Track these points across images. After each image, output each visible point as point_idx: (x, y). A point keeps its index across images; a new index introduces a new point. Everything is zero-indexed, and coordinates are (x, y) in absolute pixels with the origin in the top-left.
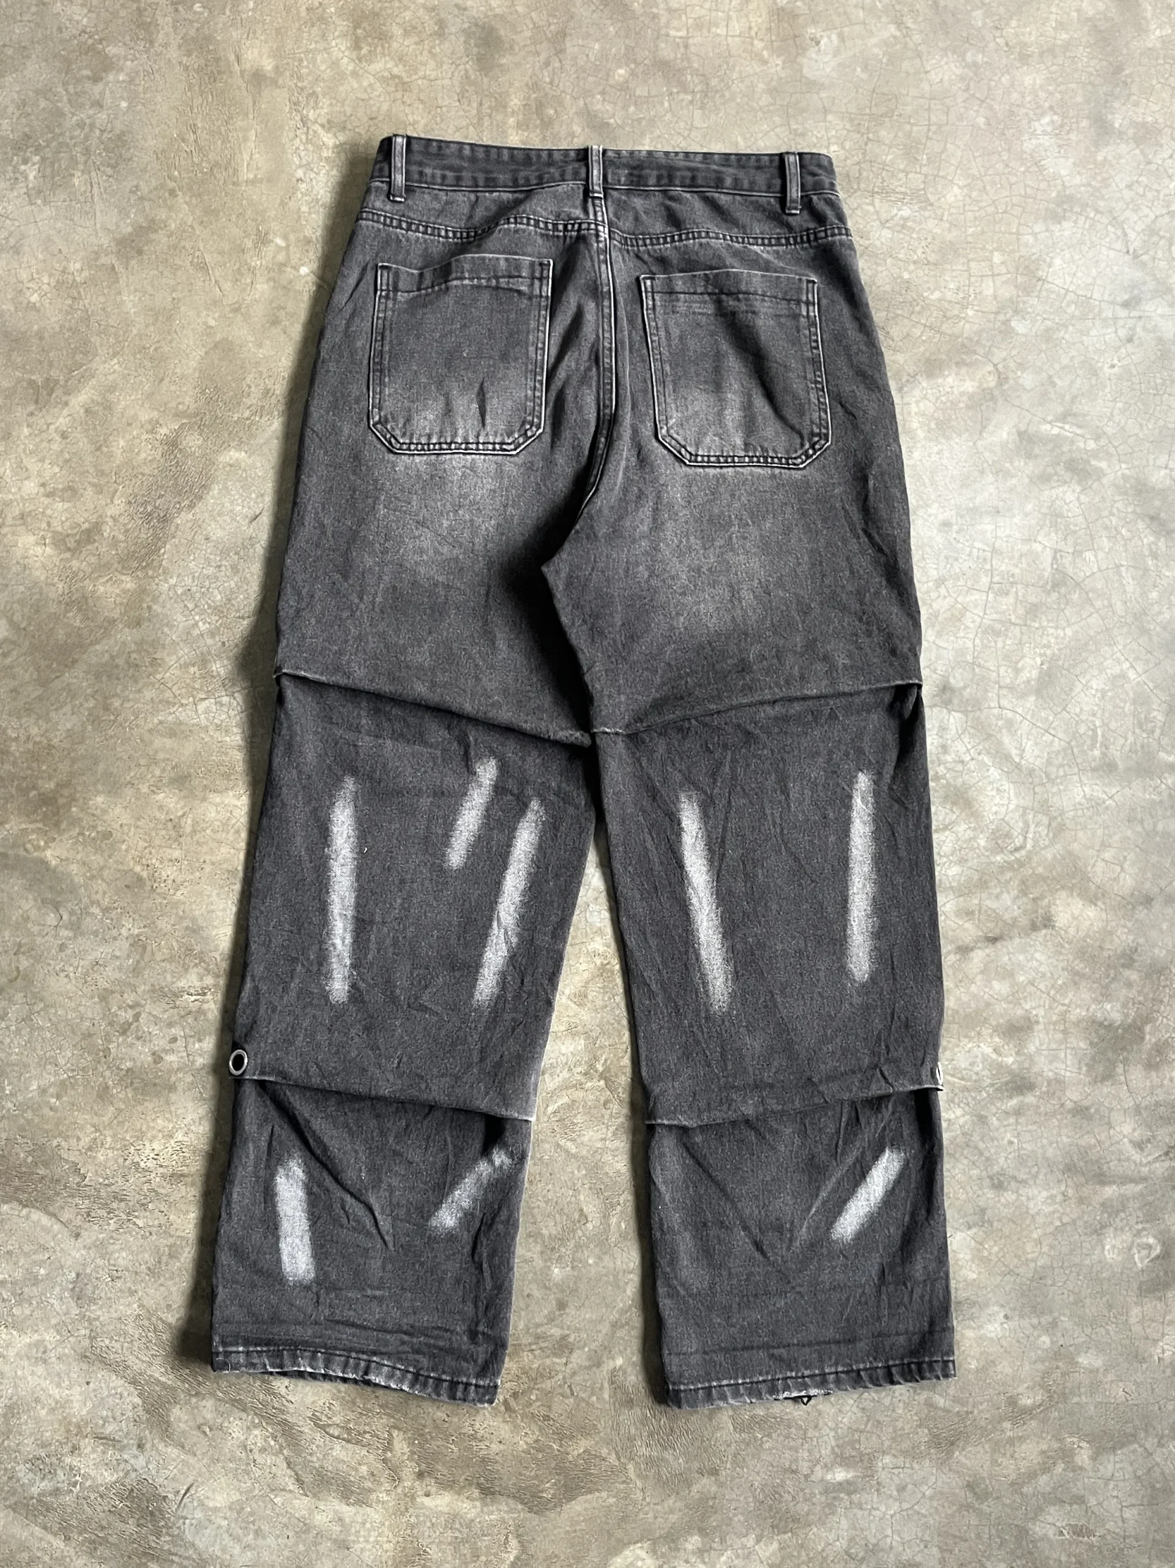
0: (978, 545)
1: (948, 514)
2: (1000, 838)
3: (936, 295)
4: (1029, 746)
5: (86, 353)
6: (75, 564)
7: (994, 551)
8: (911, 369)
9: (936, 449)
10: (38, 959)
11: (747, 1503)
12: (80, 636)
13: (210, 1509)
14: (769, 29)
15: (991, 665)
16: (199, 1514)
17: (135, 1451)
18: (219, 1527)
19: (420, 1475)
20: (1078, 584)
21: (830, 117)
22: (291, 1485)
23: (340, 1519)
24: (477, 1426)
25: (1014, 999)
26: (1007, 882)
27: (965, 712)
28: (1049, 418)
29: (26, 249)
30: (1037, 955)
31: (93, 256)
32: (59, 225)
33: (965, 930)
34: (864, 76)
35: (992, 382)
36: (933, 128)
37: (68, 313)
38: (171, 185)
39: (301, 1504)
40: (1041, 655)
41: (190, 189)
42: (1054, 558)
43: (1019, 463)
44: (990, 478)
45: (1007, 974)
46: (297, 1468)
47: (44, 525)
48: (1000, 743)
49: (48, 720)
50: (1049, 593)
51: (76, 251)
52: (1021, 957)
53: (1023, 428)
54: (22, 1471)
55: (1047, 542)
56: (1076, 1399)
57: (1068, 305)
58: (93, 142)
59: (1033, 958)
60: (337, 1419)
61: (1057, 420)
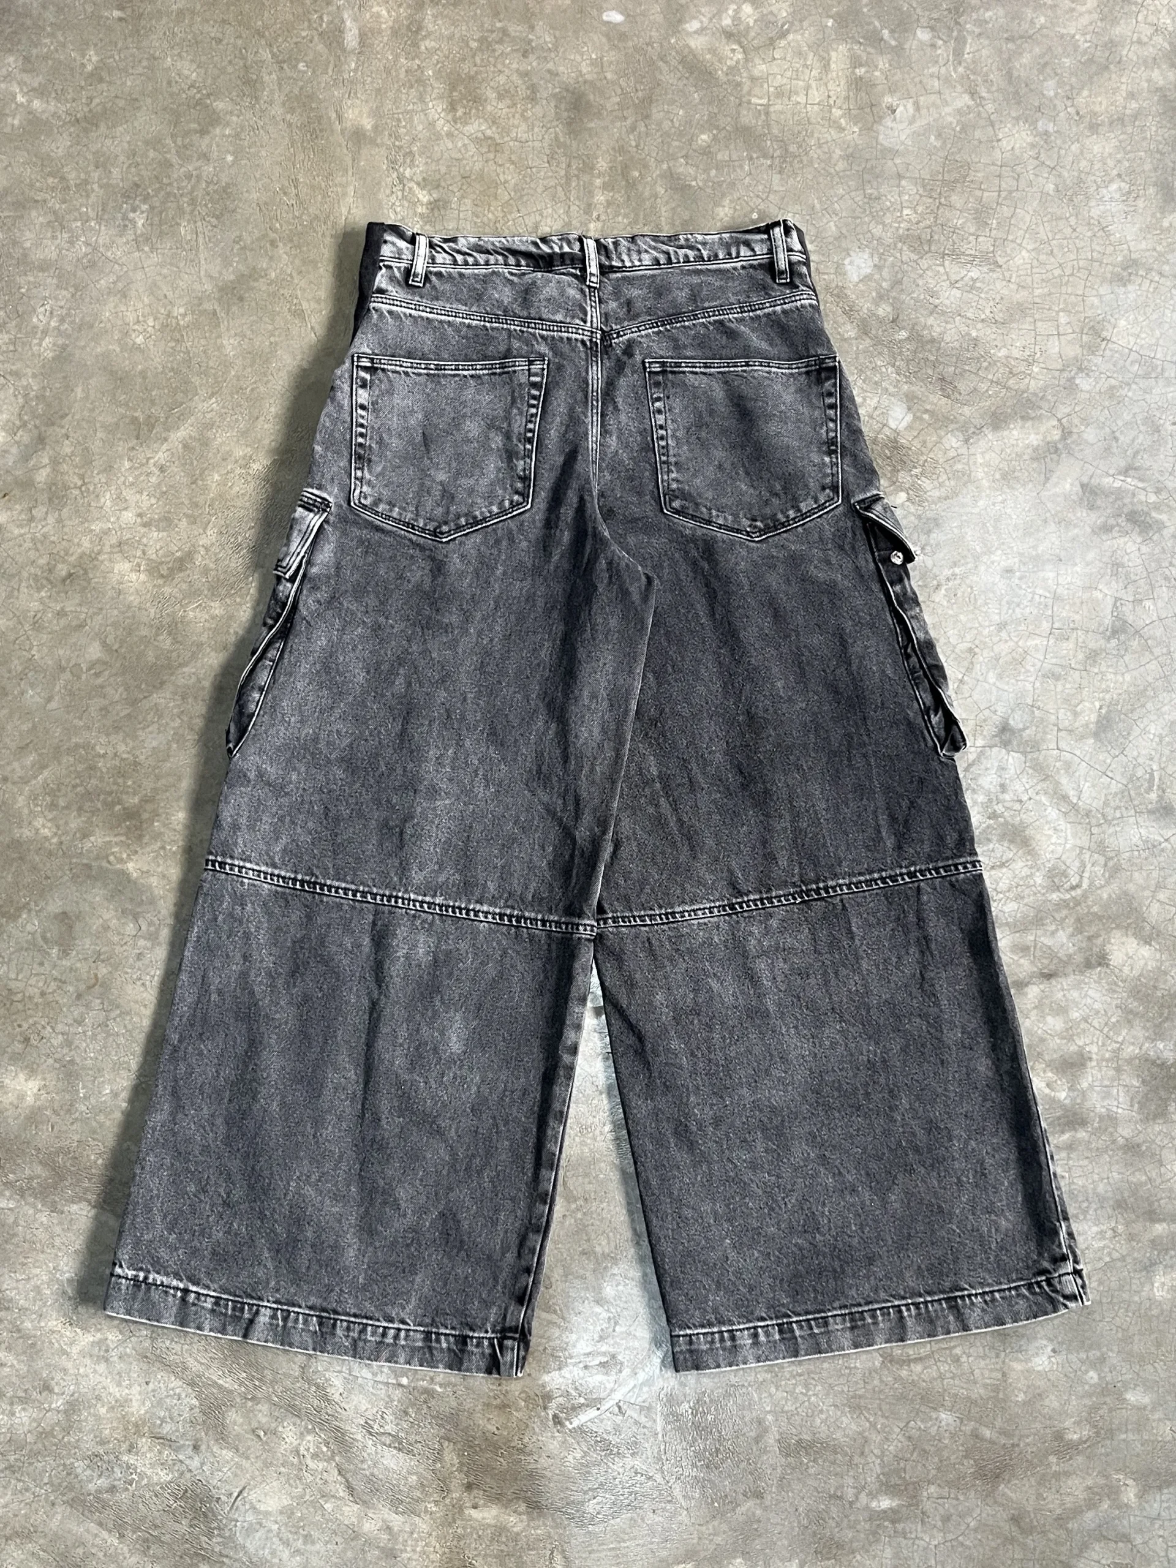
0: (1041, 592)
1: (1013, 561)
2: (1056, 877)
3: (1003, 353)
4: (1086, 787)
5: (186, 392)
6: (167, 590)
7: (1056, 598)
8: (978, 422)
9: (1000, 498)
10: (116, 967)
11: (792, 1528)
12: (169, 659)
13: (260, 1512)
14: (847, 98)
15: (1051, 707)
16: (250, 1517)
17: (190, 1451)
18: (270, 1531)
19: (469, 1487)
20: (1137, 632)
21: (903, 183)
22: (342, 1492)
23: (388, 1528)
24: (526, 1440)
25: (1068, 1035)
26: (1063, 920)
27: (1024, 753)
28: (1111, 472)
29: (133, 293)
30: (1091, 993)
31: (196, 302)
32: (165, 271)
33: (1020, 966)
34: (938, 144)
35: (1056, 435)
36: (1003, 194)
37: (171, 355)
38: (272, 235)
39: (350, 1512)
40: (1100, 700)
41: (291, 241)
42: (1115, 605)
43: (1082, 513)
44: (1052, 527)
45: (1061, 1010)
46: (348, 1476)
47: (139, 553)
48: (1058, 783)
49: (135, 738)
50: (1108, 640)
51: (180, 297)
52: (1075, 994)
53: (1085, 480)
54: (80, 1466)
55: (1107, 591)
56: (1123, 1436)
57: (1132, 362)
58: (199, 193)
59: (1086, 995)
60: (389, 1428)
61: (1120, 473)
